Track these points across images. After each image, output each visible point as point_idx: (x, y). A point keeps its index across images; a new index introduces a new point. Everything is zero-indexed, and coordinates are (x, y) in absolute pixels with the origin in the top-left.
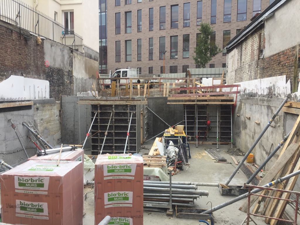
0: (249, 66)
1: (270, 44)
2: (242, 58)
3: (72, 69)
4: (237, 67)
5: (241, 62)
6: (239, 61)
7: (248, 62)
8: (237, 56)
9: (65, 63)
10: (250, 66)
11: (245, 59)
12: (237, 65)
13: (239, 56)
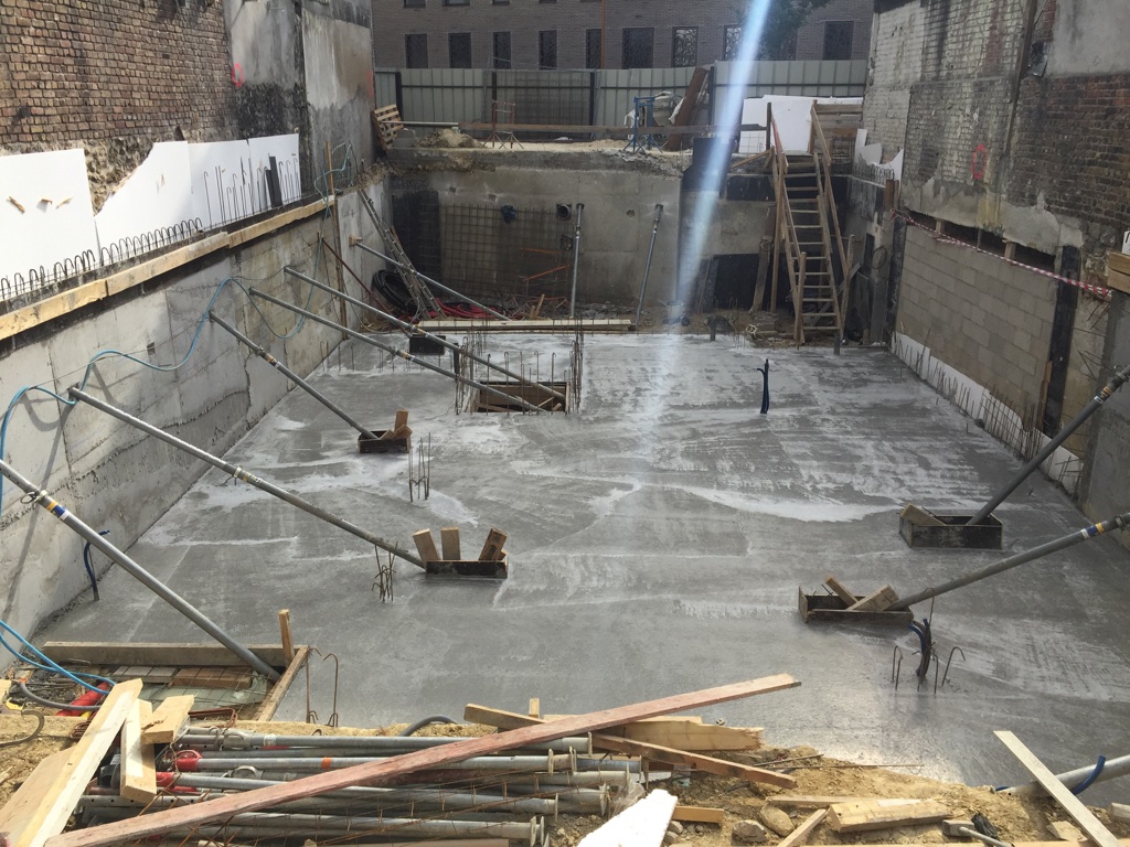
0: (977, 89)
1: (1076, 34)
2: (945, 48)
3: (304, 78)
4: (919, 75)
5: (939, 64)
6: (930, 56)
7: (970, 71)
8: (922, 34)
9: (284, 58)
10: (980, 89)
11: (961, 56)
12: (919, 70)
13: (934, 37)
